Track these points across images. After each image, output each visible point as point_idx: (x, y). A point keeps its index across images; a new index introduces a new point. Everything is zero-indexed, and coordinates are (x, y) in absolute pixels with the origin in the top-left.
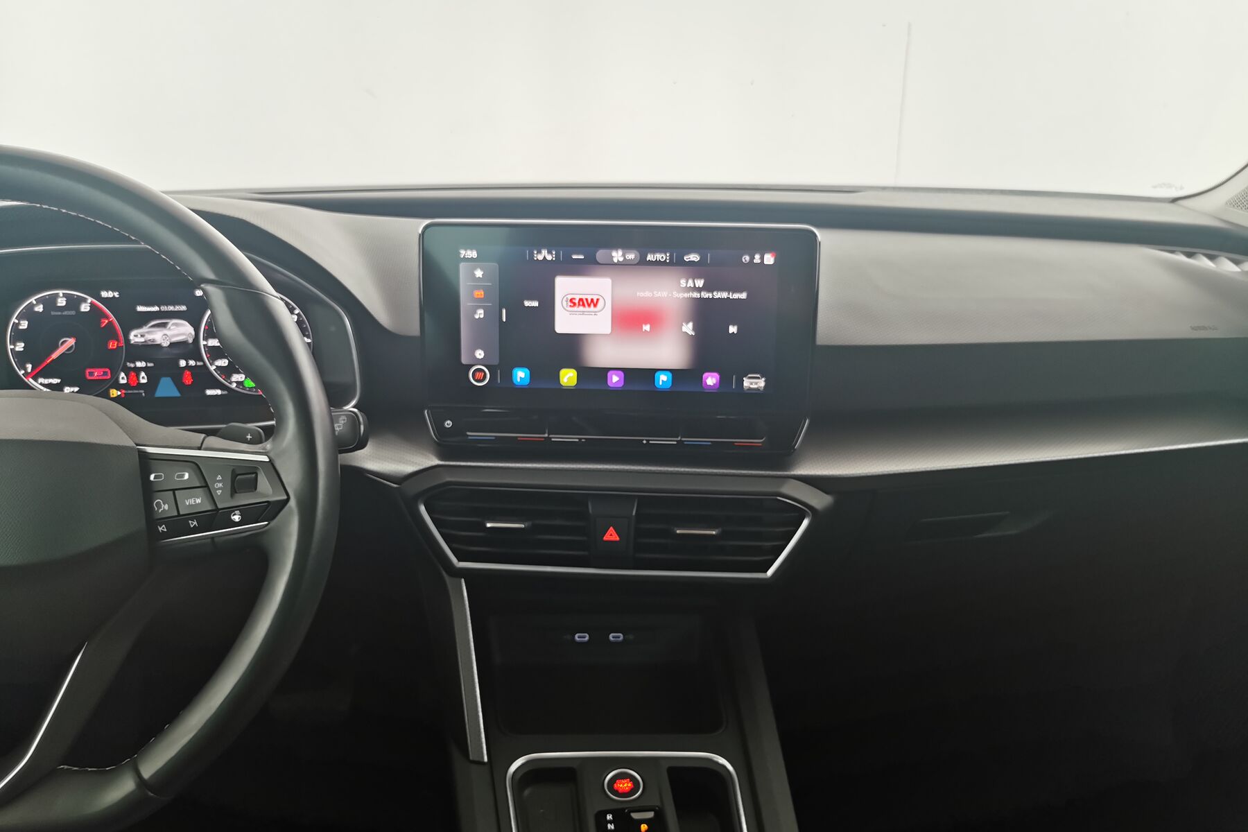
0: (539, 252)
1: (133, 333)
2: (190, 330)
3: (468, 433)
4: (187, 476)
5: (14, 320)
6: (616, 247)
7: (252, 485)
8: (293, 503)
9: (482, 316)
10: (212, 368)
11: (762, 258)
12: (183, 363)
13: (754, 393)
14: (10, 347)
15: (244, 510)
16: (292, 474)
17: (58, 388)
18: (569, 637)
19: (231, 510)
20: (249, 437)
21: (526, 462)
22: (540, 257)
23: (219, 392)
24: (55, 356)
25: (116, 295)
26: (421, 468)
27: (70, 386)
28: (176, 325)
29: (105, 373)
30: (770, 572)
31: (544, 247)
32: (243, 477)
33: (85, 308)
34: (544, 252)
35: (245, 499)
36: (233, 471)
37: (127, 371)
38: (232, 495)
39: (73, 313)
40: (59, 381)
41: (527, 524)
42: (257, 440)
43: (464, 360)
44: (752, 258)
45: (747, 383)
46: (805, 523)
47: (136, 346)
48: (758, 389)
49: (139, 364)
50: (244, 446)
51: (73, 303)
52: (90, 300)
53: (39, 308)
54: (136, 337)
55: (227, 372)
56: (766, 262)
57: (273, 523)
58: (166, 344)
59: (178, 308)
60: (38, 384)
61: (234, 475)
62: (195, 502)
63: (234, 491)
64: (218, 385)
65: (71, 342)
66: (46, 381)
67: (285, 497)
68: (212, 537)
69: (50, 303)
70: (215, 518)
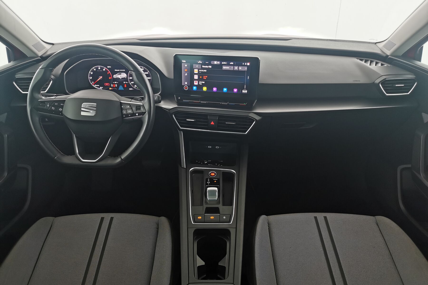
0: (199, 61)
1: (114, 76)
2: (126, 75)
3: (183, 100)
4: (128, 107)
5: (90, 72)
6: (215, 61)
7: (140, 109)
8: (147, 112)
9: (187, 75)
10: (130, 84)
11: (247, 64)
12: (124, 82)
13: (245, 94)
14: (89, 78)
15: (138, 113)
16: (147, 107)
17: (99, 87)
18: (207, 147)
19: (136, 113)
20: (139, 100)
21: (195, 107)
22: (199, 62)
23: (132, 89)
24: (98, 80)
25: (110, 67)
26: (173, 107)
27: (101, 87)
28: (123, 74)
29: (108, 84)
30: (246, 133)
31: (200, 60)
32: (138, 107)
33: (104, 70)
34: (200, 61)
35: (139, 111)
36: (136, 106)
37: (113, 84)
38: (136, 111)
39: (102, 71)
40: (99, 85)
41: (195, 120)
42: (140, 101)
43: (183, 84)
44: (245, 64)
45: (243, 91)
46: (254, 122)
47: (115, 78)
48: (245, 93)
49: (115, 82)
50: (138, 102)
51: (102, 69)
52: (105, 68)
53: (95, 70)
54: (115, 76)
55: (134, 84)
56: (248, 65)
57: (143, 116)
58: (121, 78)
59: (123, 70)
60: (95, 86)
61: (137, 107)
62: (130, 111)
63: (136, 110)
64: (132, 88)
65: (101, 77)
66: (96, 86)
67: (145, 111)
68: (133, 118)
69: (97, 68)
70: (133, 114)
